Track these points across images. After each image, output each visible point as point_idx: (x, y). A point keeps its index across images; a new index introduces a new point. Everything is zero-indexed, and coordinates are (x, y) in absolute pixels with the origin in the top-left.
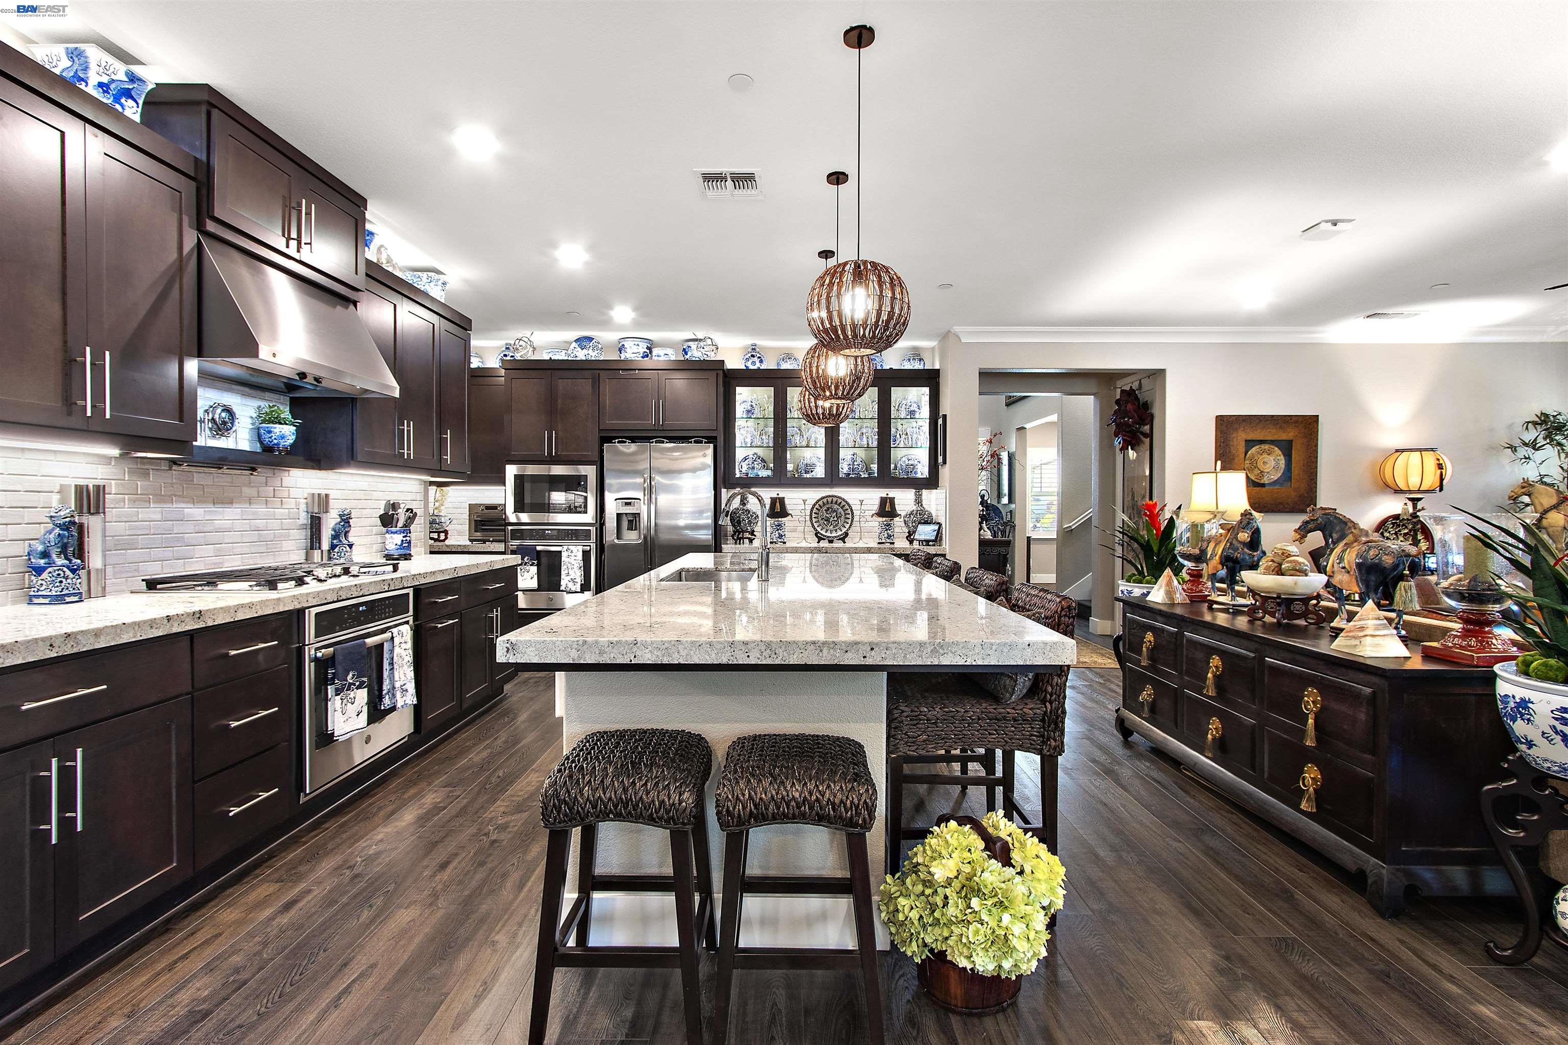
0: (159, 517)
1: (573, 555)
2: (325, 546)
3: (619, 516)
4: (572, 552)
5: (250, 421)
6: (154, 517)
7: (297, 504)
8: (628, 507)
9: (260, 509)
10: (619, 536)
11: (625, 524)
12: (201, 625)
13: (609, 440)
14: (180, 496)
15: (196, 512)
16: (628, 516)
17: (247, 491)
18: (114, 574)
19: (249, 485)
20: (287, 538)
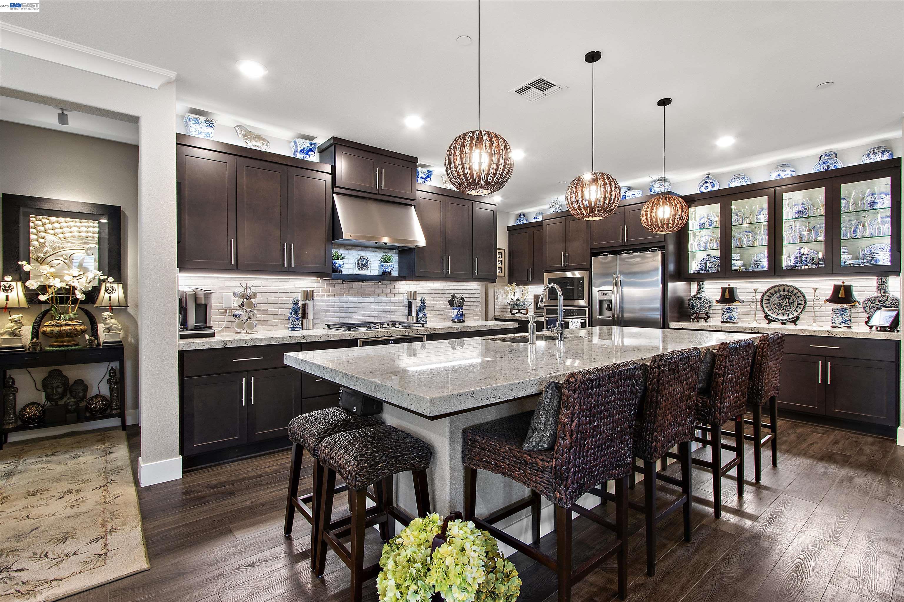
0: (338, 301)
1: (575, 324)
2: (415, 314)
3: (601, 302)
4: (574, 323)
5: (379, 262)
6: (337, 301)
7: (403, 296)
8: (605, 296)
9: (384, 298)
10: (601, 314)
11: (605, 306)
12: (305, 341)
13: (597, 254)
14: (347, 293)
15: (354, 299)
16: (606, 302)
17: (377, 291)
18: (321, 322)
19: (378, 288)
20: (397, 310)
